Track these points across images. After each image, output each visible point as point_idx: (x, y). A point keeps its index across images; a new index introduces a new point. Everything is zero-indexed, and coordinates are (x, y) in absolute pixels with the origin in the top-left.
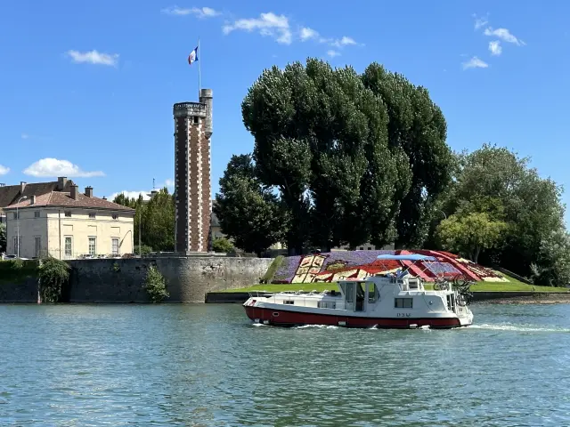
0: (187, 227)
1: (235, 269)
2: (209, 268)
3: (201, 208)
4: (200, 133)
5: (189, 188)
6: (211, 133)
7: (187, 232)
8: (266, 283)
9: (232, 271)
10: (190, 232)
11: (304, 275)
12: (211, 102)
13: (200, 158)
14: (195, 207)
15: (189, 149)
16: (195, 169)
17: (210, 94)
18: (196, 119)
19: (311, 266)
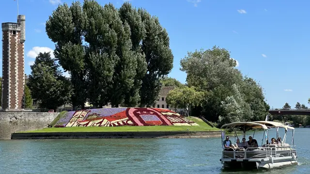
0: (8, 95)
1: (31, 119)
2: (14, 119)
3: (17, 83)
4: (17, 40)
5: (10, 72)
6: (24, 41)
7: (8, 97)
8: (51, 127)
9: (29, 120)
10: (10, 97)
11: (73, 122)
12: (24, 22)
13: (17, 54)
14: (13, 83)
15: (10, 49)
16: (13, 61)
17: (24, 18)
18: (14, 32)
19: (79, 117)
